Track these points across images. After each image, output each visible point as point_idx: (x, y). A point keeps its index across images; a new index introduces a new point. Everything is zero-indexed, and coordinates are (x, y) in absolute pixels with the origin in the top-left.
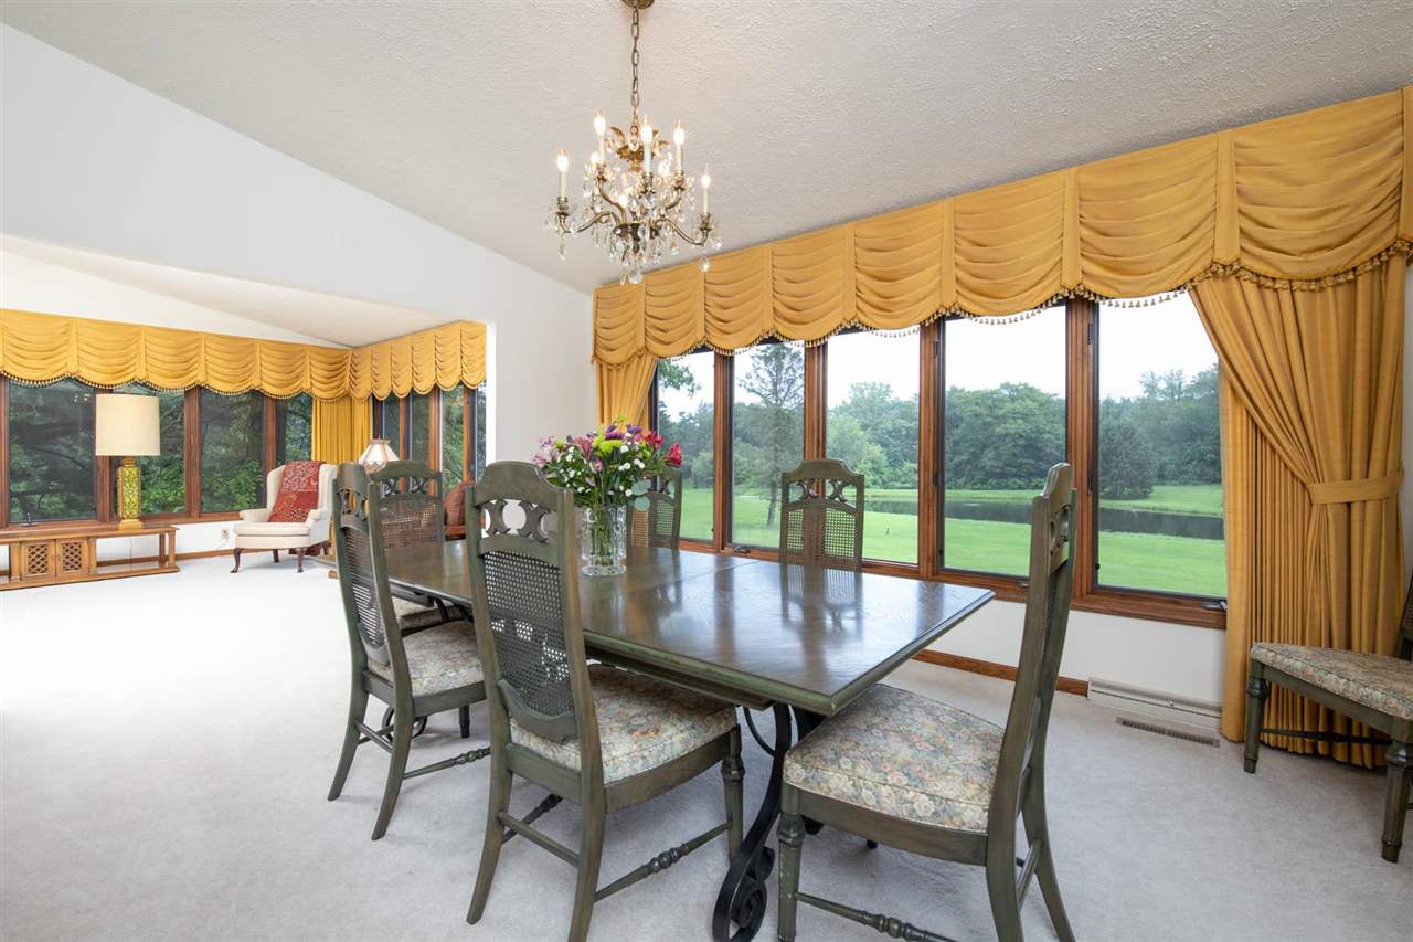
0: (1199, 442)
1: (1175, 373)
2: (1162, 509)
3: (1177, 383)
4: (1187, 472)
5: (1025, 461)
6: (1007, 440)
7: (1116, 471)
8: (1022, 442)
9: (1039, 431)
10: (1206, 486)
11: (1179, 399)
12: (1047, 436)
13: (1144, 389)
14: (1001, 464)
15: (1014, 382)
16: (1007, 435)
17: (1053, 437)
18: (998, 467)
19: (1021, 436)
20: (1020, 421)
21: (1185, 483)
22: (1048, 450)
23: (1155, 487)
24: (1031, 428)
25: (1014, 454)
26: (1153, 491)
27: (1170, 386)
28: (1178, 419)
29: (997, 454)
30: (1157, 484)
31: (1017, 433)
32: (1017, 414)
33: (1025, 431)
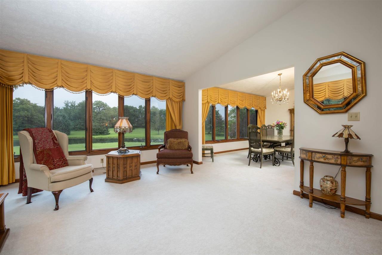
0: (80, 120)
1: (73, 102)
2: (75, 137)
3: (73, 104)
4: (77, 128)
5: (27, 125)
6: (21, 118)
7: (61, 128)
8: (26, 119)
9: (32, 115)
10: (81, 131)
11: (74, 109)
12: (35, 117)
13: (65, 105)
14: (17, 126)
15: (22, 98)
16: (19, 117)
17: (37, 118)
18: (16, 127)
19: (26, 117)
20: (26, 112)
21: (76, 131)
22: (35, 122)
23: (71, 132)
24: (29, 114)
25: (23, 123)
26: (71, 133)
27: (72, 105)
28: (74, 114)
29: (16, 123)
30: (71, 131)
31: (24, 116)
32: (24, 109)
33: (27, 115)
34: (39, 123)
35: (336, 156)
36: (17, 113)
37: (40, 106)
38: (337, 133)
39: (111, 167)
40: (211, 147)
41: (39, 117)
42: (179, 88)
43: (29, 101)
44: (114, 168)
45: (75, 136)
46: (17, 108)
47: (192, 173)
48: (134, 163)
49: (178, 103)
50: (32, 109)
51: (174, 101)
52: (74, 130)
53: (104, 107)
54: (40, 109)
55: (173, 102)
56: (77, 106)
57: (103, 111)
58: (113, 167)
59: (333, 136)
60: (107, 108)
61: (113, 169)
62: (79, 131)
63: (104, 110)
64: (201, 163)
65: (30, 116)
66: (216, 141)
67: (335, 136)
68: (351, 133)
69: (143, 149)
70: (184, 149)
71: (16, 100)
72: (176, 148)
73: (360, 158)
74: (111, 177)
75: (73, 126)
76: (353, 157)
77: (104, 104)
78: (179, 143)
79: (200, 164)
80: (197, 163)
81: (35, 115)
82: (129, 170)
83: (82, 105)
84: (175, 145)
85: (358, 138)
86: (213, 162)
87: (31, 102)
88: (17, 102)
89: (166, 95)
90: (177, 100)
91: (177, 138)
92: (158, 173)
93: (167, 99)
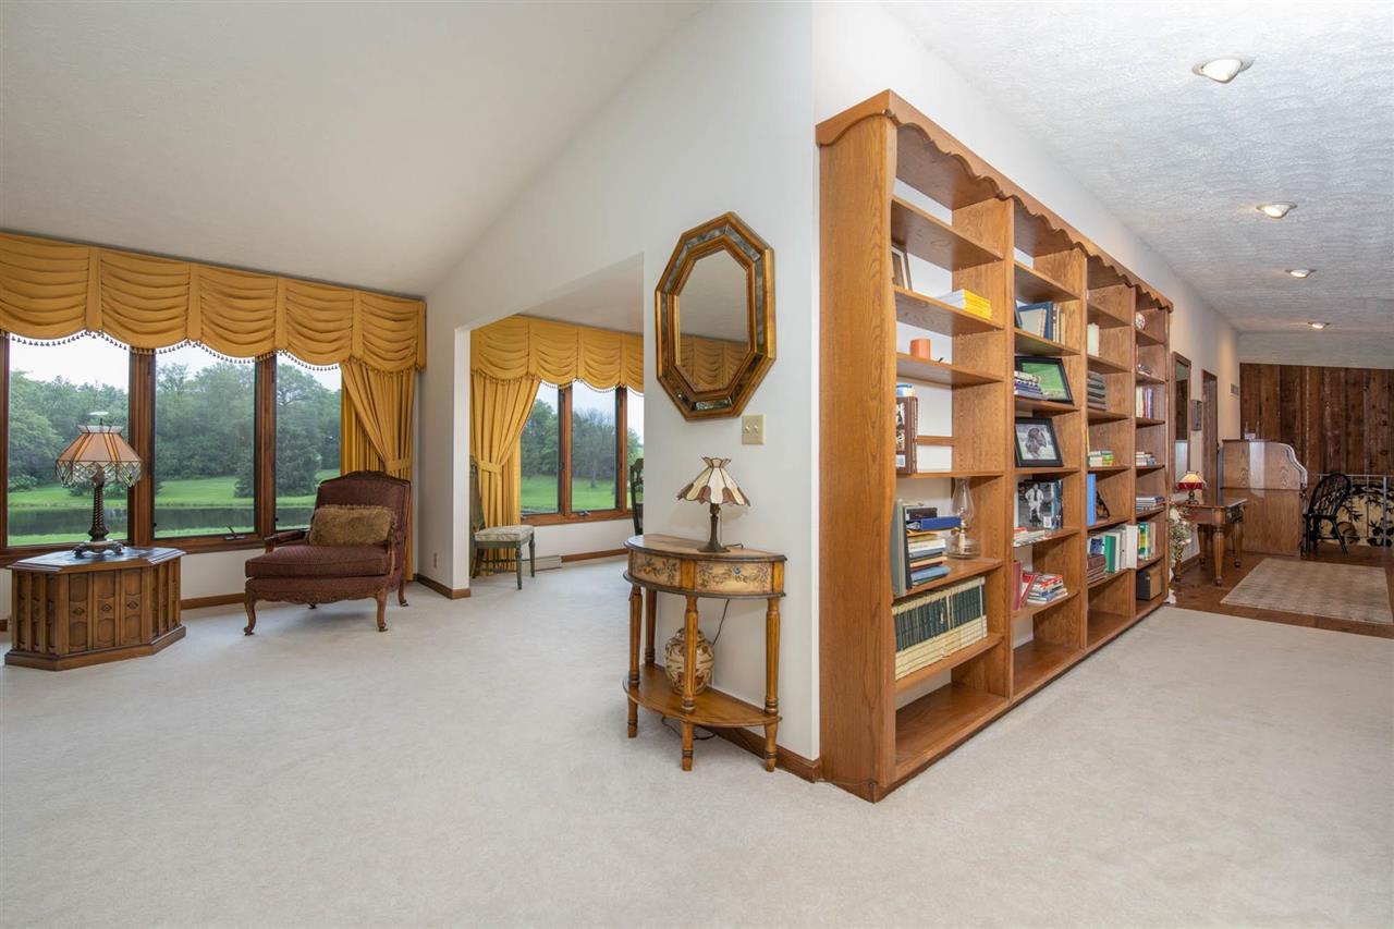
2: (176, 505)
3: (177, 377)
4: (188, 467)
17: (25, 427)
21: (188, 478)
22: (16, 443)
23: (162, 484)
26: (161, 487)
27: (171, 380)
28: (180, 414)
30: (164, 480)
34: (32, 447)
35: (672, 561)
37: (37, 384)
38: (691, 486)
39: (28, 608)
40: (513, 538)
41: (31, 423)
42: (395, 321)
44: (37, 611)
45: (179, 500)
47: (382, 628)
48: (123, 595)
49: (392, 378)
51: (374, 369)
52: (179, 474)
53: (301, 388)
54: (35, 394)
55: (371, 374)
56: (191, 384)
57: (300, 405)
58: (35, 612)
59: (683, 495)
60: (313, 392)
61: (35, 615)
62: (198, 479)
63: (304, 398)
64: (465, 594)
66: (575, 516)
67: (688, 497)
68: (730, 487)
69: (238, 544)
70: (370, 541)
72: (340, 541)
73: (732, 567)
74: (27, 645)
75: (175, 461)
76: (711, 565)
77: (301, 377)
78: (353, 523)
79: (457, 598)
80: (447, 592)
82: (99, 622)
83: (213, 379)
84: (336, 530)
85: (746, 501)
86: (520, 588)
89: (334, 348)
90: (388, 366)
91: (352, 504)
92: (249, 631)
93: (342, 363)
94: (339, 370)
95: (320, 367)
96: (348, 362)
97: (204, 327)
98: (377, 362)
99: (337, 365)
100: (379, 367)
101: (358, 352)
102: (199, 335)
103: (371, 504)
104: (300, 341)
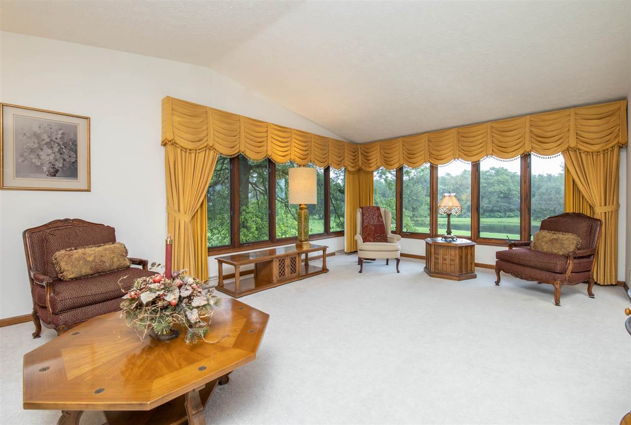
8: (502, 195)
9: (509, 190)
12: (513, 192)
16: (494, 193)
18: (489, 207)
19: (502, 192)
20: (501, 185)
24: (506, 188)
25: (497, 201)
29: (489, 201)
31: (499, 191)
32: (499, 182)
33: (503, 190)
36: (491, 188)
42: (600, 119)
43: (506, 170)
46: (491, 181)
48: (449, 255)
50: (510, 181)
51: (585, 152)
58: (429, 255)
61: (429, 257)
65: (507, 191)
71: (491, 171)
74: (428, 266)
78: (553, 241)
81: (514, 189)
87: (509, 170)
88: (491, 172)
89: (558, 145)
90: (595, 148)
91: (555, 231)
92: (497, 283)
93: (563, 152)
94: (561, 156)
95: (549, 157)
96: (567, 151)
97: (494, 148)
98: (585, 147)
99: (560, 153)
100: (589, 150)
101: (573, 144)
102: (491, 152)
103: (566, 232)
104: (537, 145)
